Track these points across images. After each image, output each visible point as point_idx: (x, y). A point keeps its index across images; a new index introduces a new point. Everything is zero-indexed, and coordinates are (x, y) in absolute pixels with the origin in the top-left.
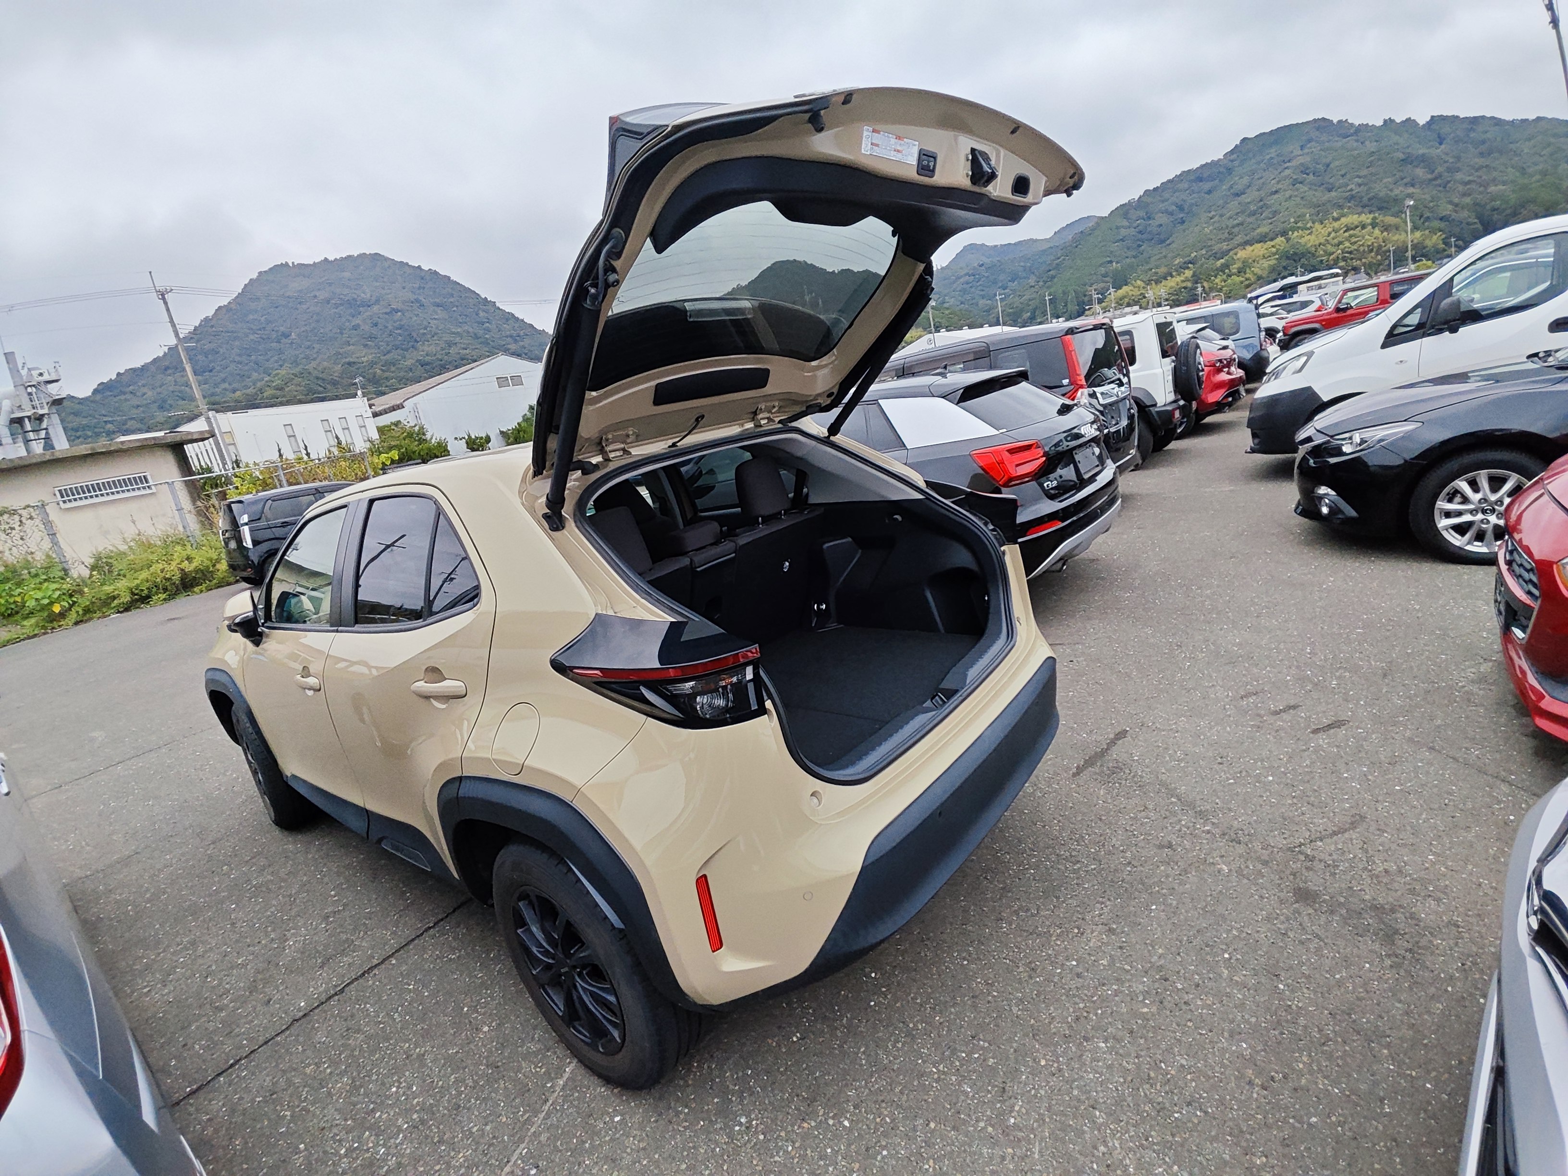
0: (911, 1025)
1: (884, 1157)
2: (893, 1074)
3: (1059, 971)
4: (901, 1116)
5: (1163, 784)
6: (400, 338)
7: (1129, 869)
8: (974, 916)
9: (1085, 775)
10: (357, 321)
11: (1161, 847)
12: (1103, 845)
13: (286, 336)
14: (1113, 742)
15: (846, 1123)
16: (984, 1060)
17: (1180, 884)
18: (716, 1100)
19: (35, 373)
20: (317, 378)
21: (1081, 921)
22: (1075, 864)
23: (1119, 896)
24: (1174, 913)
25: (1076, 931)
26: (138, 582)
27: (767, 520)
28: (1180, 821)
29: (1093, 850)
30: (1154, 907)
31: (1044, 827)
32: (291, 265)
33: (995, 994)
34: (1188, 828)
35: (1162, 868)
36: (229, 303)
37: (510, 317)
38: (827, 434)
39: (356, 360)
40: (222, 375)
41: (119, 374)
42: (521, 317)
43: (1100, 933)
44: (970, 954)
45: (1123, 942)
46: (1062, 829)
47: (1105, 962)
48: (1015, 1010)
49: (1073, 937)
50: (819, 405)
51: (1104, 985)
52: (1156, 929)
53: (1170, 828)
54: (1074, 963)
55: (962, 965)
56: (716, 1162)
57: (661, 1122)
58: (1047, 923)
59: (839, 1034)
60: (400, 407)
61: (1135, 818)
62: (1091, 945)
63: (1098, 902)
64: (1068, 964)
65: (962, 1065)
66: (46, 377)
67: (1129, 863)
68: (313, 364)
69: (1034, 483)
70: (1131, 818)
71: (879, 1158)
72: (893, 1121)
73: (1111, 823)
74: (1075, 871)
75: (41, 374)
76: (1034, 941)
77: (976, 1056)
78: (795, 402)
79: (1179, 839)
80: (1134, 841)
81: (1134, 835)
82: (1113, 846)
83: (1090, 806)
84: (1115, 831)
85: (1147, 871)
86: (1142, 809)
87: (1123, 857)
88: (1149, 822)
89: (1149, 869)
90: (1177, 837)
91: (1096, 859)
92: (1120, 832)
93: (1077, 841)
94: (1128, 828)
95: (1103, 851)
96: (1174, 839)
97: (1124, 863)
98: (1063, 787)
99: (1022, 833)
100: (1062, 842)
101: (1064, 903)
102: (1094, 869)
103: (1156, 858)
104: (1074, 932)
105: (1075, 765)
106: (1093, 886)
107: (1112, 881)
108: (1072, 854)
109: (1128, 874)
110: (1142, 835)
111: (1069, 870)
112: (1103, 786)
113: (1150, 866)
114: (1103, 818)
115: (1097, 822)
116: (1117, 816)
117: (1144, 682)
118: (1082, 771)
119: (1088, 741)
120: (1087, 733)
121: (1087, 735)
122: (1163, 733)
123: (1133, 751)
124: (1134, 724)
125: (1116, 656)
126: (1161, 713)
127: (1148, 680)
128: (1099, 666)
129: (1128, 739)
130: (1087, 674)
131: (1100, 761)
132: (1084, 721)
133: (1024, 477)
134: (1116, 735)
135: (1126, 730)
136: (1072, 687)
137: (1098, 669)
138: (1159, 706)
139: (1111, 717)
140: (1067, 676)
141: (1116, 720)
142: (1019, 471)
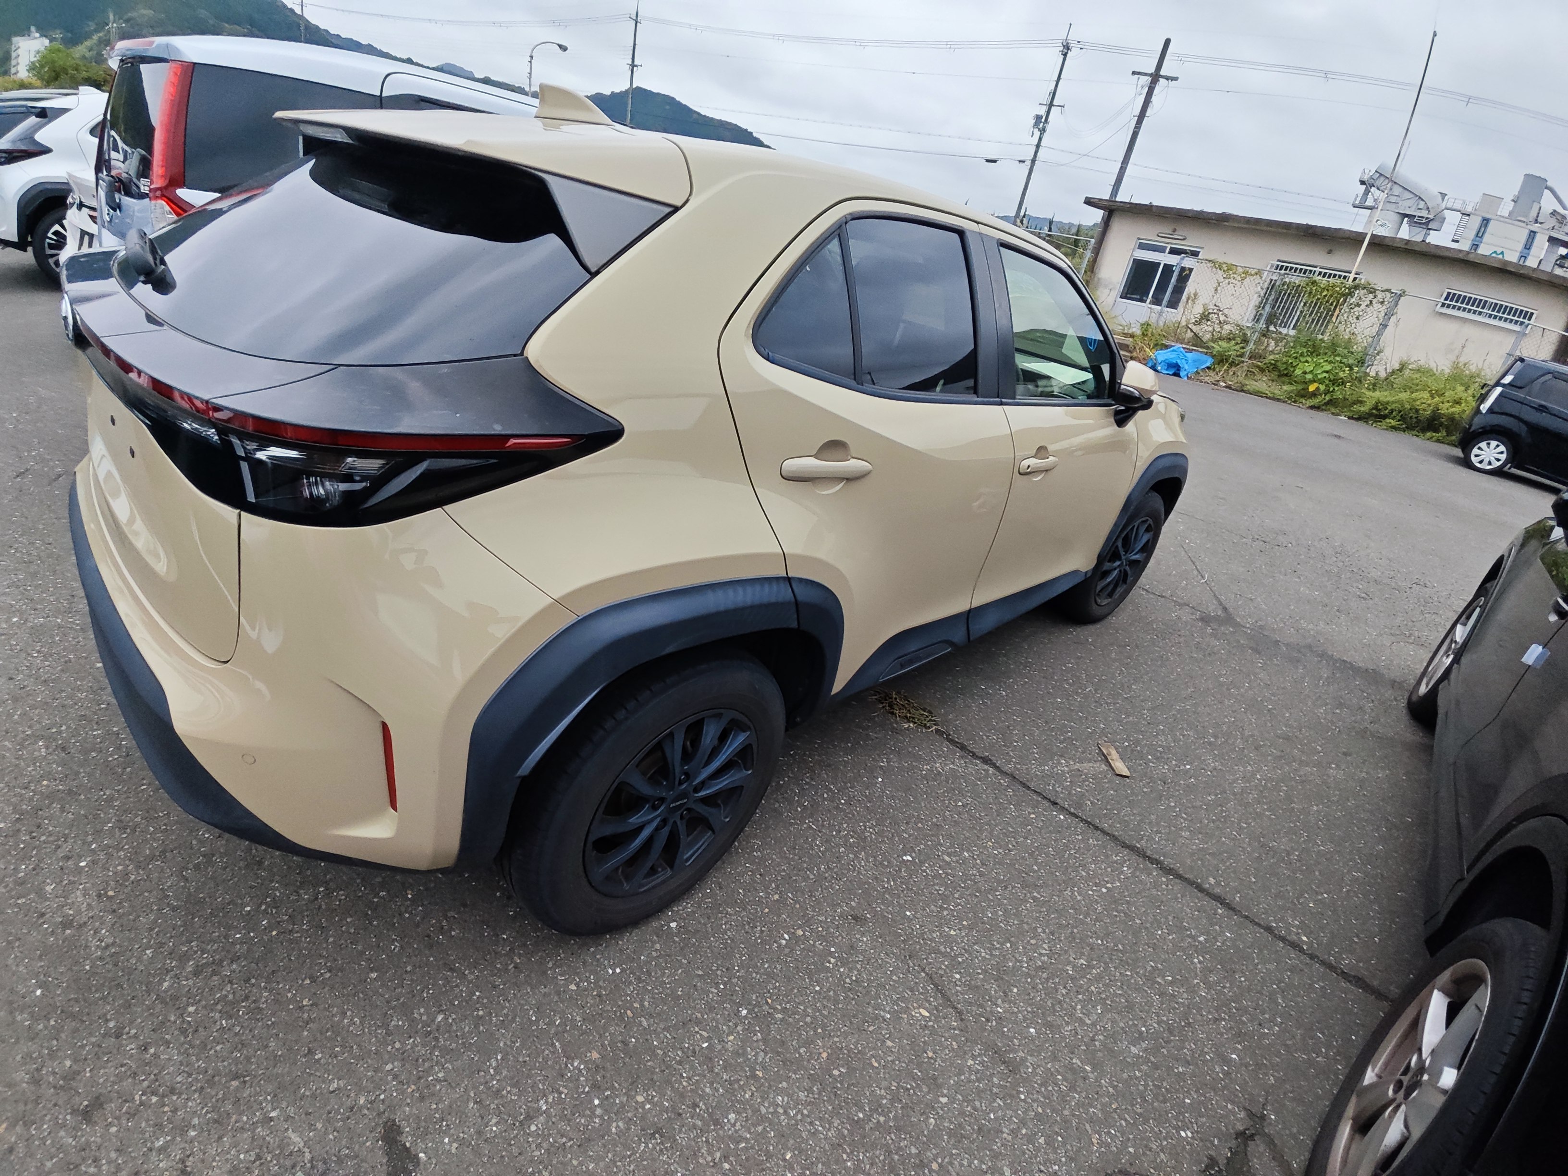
7: (111, 1024)
11: (98, 1103)
12: (184, 1032)
17: (29, 1055)
21: (115, 907)
22: (197, 966)
23: (93, 973)
24: (11, 1003)
25: (111, 893)
30: (39, 992)
31: (313, 980)
35: (68, 1063)
43: (79, 912)
45: (44, 923)
46: (278, 1001)
47: (49, 888)
51: (34, 869)
52: (17, 965)
53: (113, 1155)
54: (83, 864)
61: (183, 1131)
62: (79, 893)
63: (114, 944)
64: (88, 859)
67: (118, 1036)
70: (189, 1126)
73: (211, 1082)
74: (183, 959)
76: (152, 849)
79: (83, 1139)
80: (143, 1080)
81: (154, 1093)
82: (168, 1043)
83: (281, 1087)
84: (190, 1075)
85: (85, 1042)
86: (188, 1164)
87: (136, 1036)
88: (153, 1143)
89: (83, 1047)
90: (88, 1143)
91: (173, 1001)
92: (179, 1079)
93: (234, 1004)
94: (175, 1098)
95: (175, 1022)
96: (92, 1135)
97: (127, 1029)
98: (376, 1079)
99: (331, 940)
100: (253, 981)
101: (159, 910)
102: (160, 983)
103: (88, 1075)
104: (112, 889)
105: (422, 1155)
106: (139, 959)
107: (119, 986)
108: (215, 978)
109: (105, 1015)
110: (142, 1104)
111: (196, 952)
112: (308, 1156)
113: (86, 1054)
114: (235, 1083)
115: (236, 1065)
116: (214, 1109)
118: (389, 1154)
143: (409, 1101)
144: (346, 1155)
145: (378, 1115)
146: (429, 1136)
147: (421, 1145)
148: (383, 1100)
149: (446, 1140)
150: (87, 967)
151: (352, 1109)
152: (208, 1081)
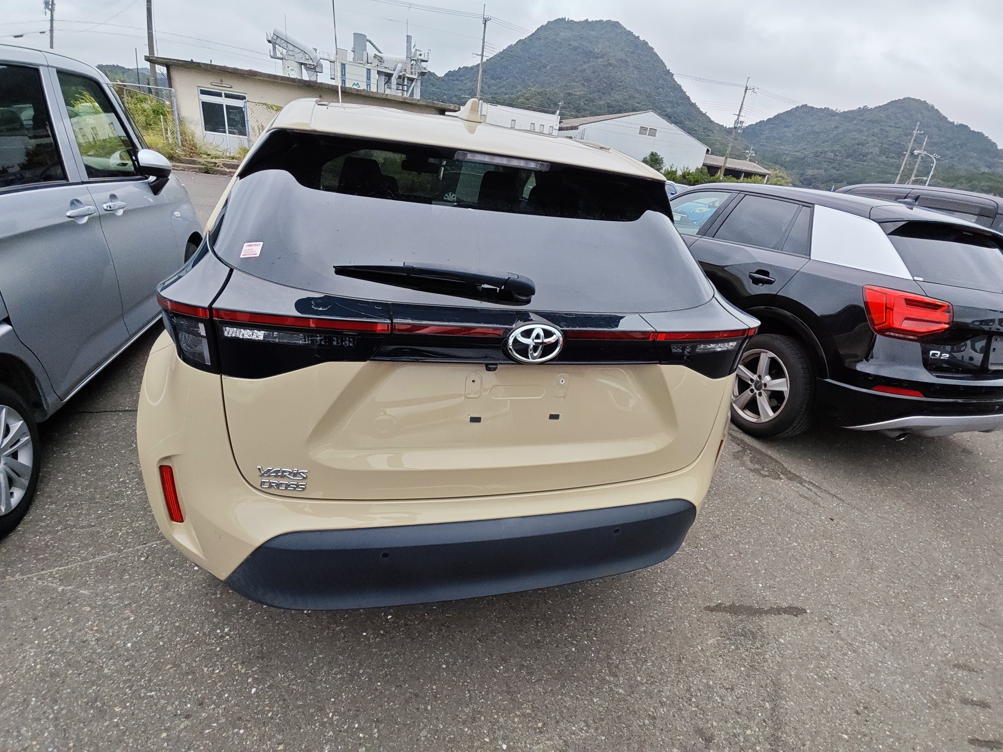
0: (361, 671)
1: (238, 733)
2: (310, 689)
3: (487, 740)
4: (278, 721)
5: (777, 684)
6: (604, 85)
7: (647, 722)
8: (493, 640)
9: (717, 616)
10: (585, 66)
11: (699, 732)
12: (652, 683)
13: (545, 66)
14: (779, 611)
15: (254, 690)
16: (360, 744)
18: (234, 605)
19: (418, 53)
20: (549, 98)
21: (554, 722)
22: (610, 675)
23: (608, 734)
25: (540, 725)
28: (747, 727)
29: (639, 678)
31: (628, 625)
32: (567, 20)
33: (429, 708)
34: (746, 740)
36: (526, 38)
37: (678, 88)
39: (573, 93)
40: (505, 83)
41: (459, 68)
42: (685, 90)
44: (454, 664)
46: (640, 640)
48: (424, 733)
49: (531, 727)
53: (729, 725)
54: (505, 747)
55: (440, 666)
56: (188, 639)
57: (204, 590)
58: (530, 697)
59: (325, 634)
60: (575, 128)
61: (709, 687)
63: (586, 722)
64: (500, 742)
65: (346, 731)
66: (422, 57)
67: (655, 718)
68: (550, 89)
69: (918, 344)
70: (707, 684)
71: (236, 730)
72: (272, 718)
73: (683, 672)
74: (603, 681)
75: (421, 55)
76: (503, 700)
77: (361, 735)
79: (724, 742)
80: (683, 705)
81: (690, 700)
82: (659, 691)
83: (687, 643)
84: (679, 681)
85: (659, 739)
86: (728, 687)
87: (655, 708)
88: (719, 703)
89: (663, 740)
90: (725, 739)
91: (632, 688)
92: (681, 687)
93: (638, 659)
94: (692, 690)
95: (647, 687)
96: (720, 737)
97: (650, 713)
98: (686, 610)
99: (606, 615)
100: (625, 650)
101: (562, 695)
102: (620, 694)
103: (682, 737)
104: (537, 724)
105: (719, 602)
106: (600, 706)
107: (619, 717)
108: (620, 666)
109: (640, 726)
110: (697, 707)
111: (600, 675)
112: (719, 638)
113: (668, 738)
114: (684, 662)
115: (674, 660)
116: (697, 671)
117: (880, 585)
118: (718, 611)
119: (758, 592)
120: (766, 585)
121: (763, 587)
122: (838, 641)
123: (787, 633)
124: (821, 612)
125: (883, 544)
126: (861, 623)
127: (888, 586)
128: (854, 541)
129: (797, 620)
130: (832, 539)
131: (745, 616)
132: (776, 574)
133: (909, 333)
134: (790, 608)
135: (806, 610)
136: (802, 540)
137: (849, 542)
138: (867, 616)
139: (806, 589)
140: (811, 528)
141: (807, 595)
142: (907, 325)
144: (719, 625)
145: (701, 612)
146: (711, 598)
147: (715, 601)
148: (695, 609)
149: (713, 593)
150: (603, 738)
151: (698, 620)
152: (683, 674)
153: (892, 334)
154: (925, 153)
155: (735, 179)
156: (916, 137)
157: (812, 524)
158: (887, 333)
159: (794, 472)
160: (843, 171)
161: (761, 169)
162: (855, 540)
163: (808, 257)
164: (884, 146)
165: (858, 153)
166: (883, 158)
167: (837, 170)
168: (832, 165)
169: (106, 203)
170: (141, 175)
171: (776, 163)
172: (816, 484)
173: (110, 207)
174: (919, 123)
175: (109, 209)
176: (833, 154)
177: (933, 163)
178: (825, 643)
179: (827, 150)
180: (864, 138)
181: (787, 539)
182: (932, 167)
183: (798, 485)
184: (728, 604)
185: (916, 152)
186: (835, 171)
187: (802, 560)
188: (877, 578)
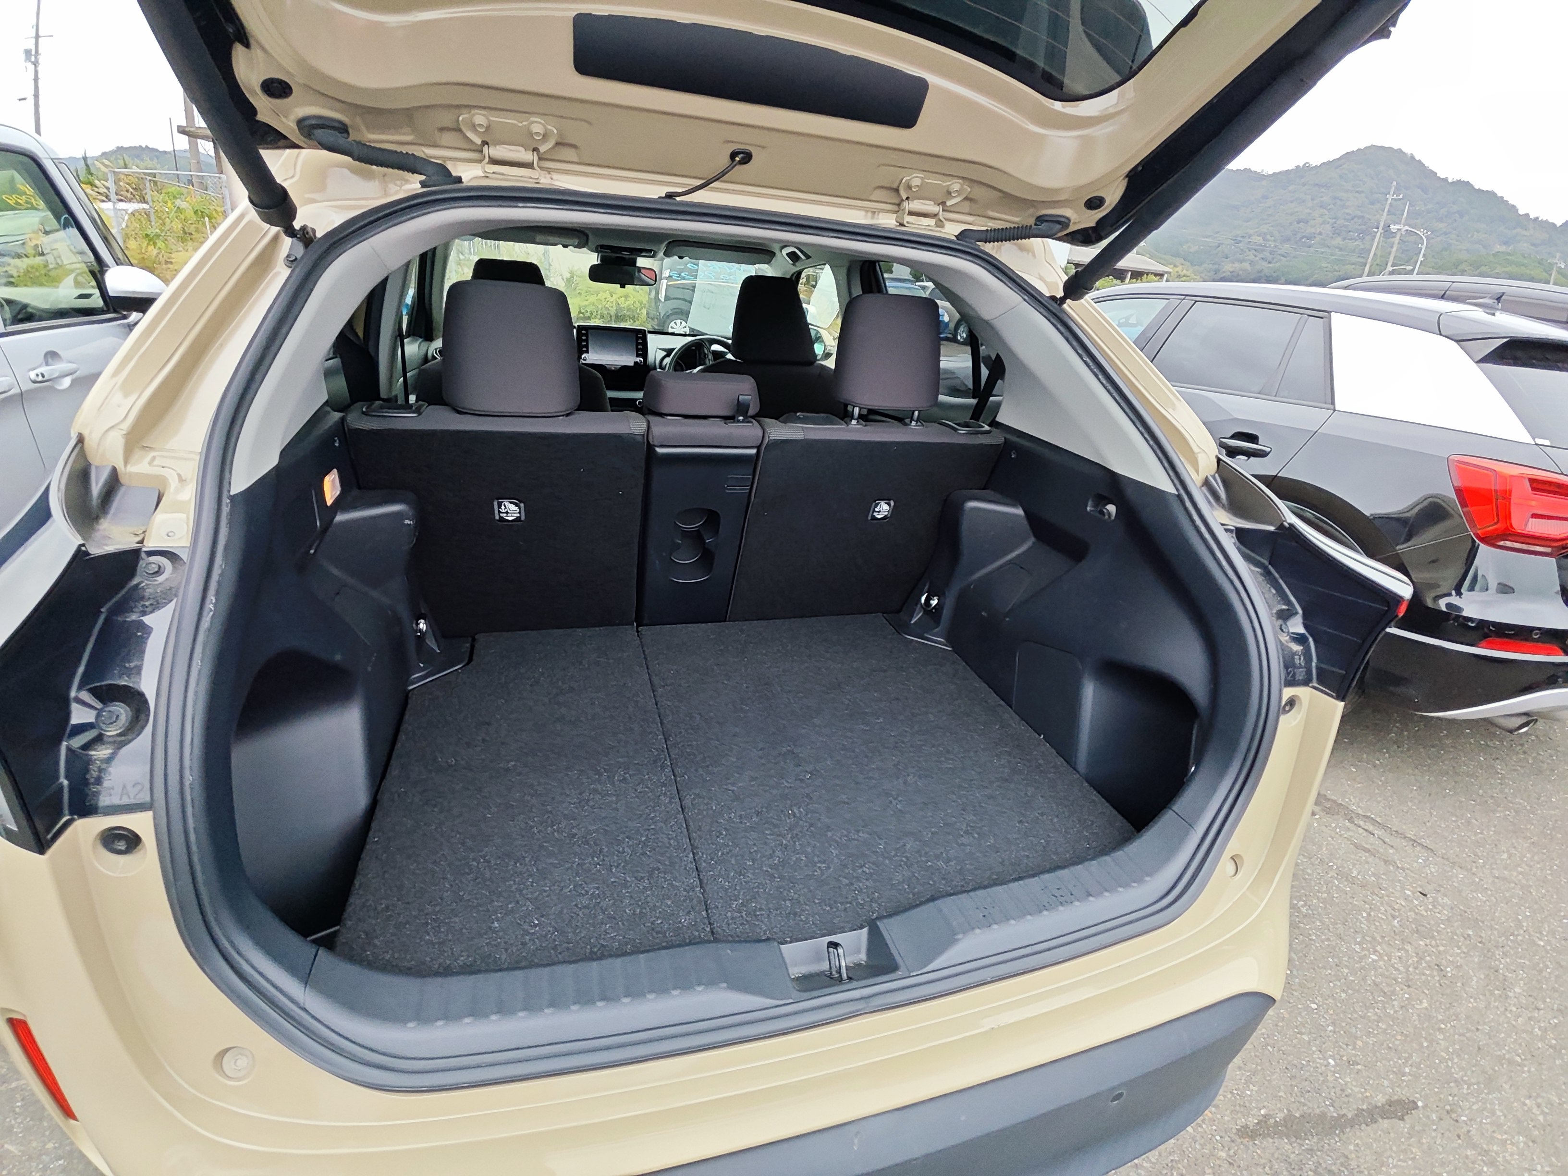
9: (1264, 1149)
14: (1372, 1115)
26: (586, 303)
27: (870, 416)
38: (1060, 294)
50: (1063, 222)
69: (1553, 561)
78: (1009, 200)
105: (1263, 1112)
117: (1520, 1020)
118: (1264, 1136)
119: (1330, 1078)
120: (1341, 1059)
121: (1337, 1065)
122: (1469, 1153)
123: (1391, 1161)
124: (1440, 1100)
125: (1512, 934)
126: (1500, 1104)
127: (1530, 1019)
128: (1469, 935)
129: (1404, 1127)
130: (1433, 937)
131: (1315, 1139)
132: (1354, 1030)
133: (1536, 542)
134: (1390, 1103)
135: (1415, 1103)
136: (1385, 946)
137: (1462, 939)
138: (1506, 1087)
139: (1411, 1056)
140: (1394, 917)
141: (1414, 1069)
142: (1536, 527)
143: (1219, 1116)
144: (1271, 1168)
145: (1233, 1141)
146: (1247, 1105)
147: (1254, 1111)
148: (1221, 1137)
149: (1248, 1093)
151: (1230, 1163)
153: (1509, 544)
154: (1407, 228)
155: (1118, 282)
156: (1391, 205)
157: (1394, 909)
158: (1502, 543)
159: (1333, 798)
160: (1278, 264)
161: (1154, 265)
162: (1470, 932)
163: (1332, 407)
164: (1338, 222)
165: (1299, 236)
166: (1338, 241)
167: (1270, 263)
168: (1262, 256)
169: (34, 369)
170: (115, 311)
171: (1177, 255)
172: (1378, 819)
173: (43, 376)
174: (1395, 183)
175: (40, 378)
176: (1261, 238)
177: (1422, 244)
178: (1450, 1162)
179: (1251, 232)
180: (1308, 211)
181: (1357, 948)
182: (1421, 249)
183: (1348, 824)
184: (1280, 1116)
185: (1393, 228)
186: (1265, 264)
187: (1393, 992)
188: (1514, 1005)
